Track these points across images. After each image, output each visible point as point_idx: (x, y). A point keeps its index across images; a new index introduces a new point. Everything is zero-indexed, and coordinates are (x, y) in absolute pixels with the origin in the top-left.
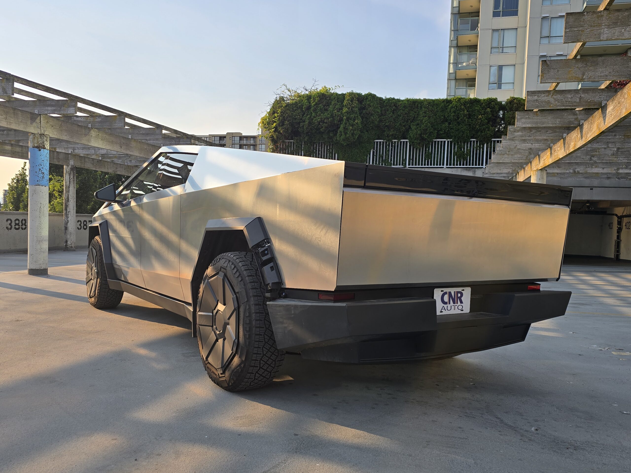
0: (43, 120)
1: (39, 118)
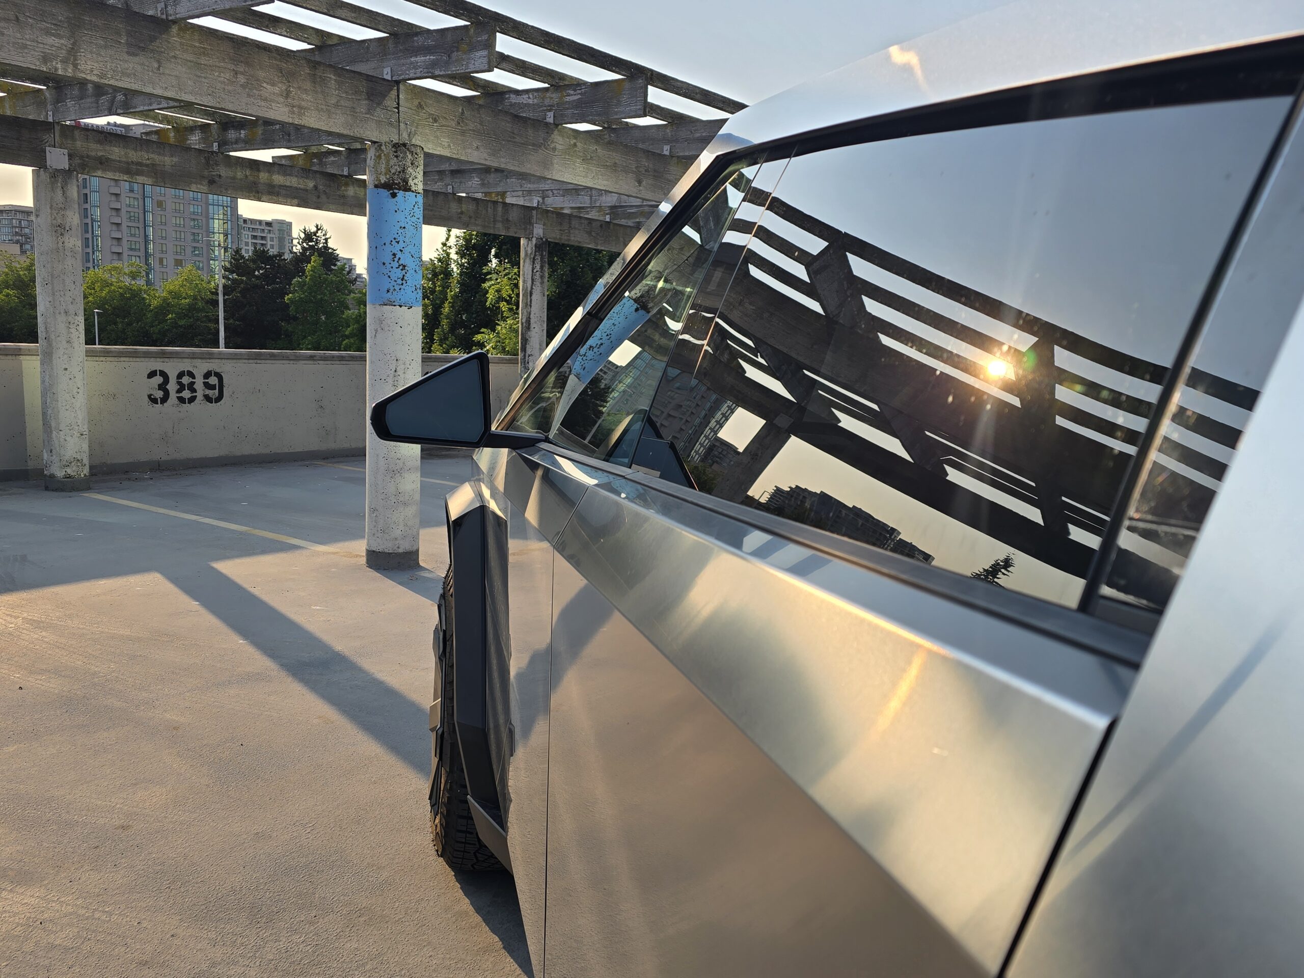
0: (407, 99)
1: (394, 92)
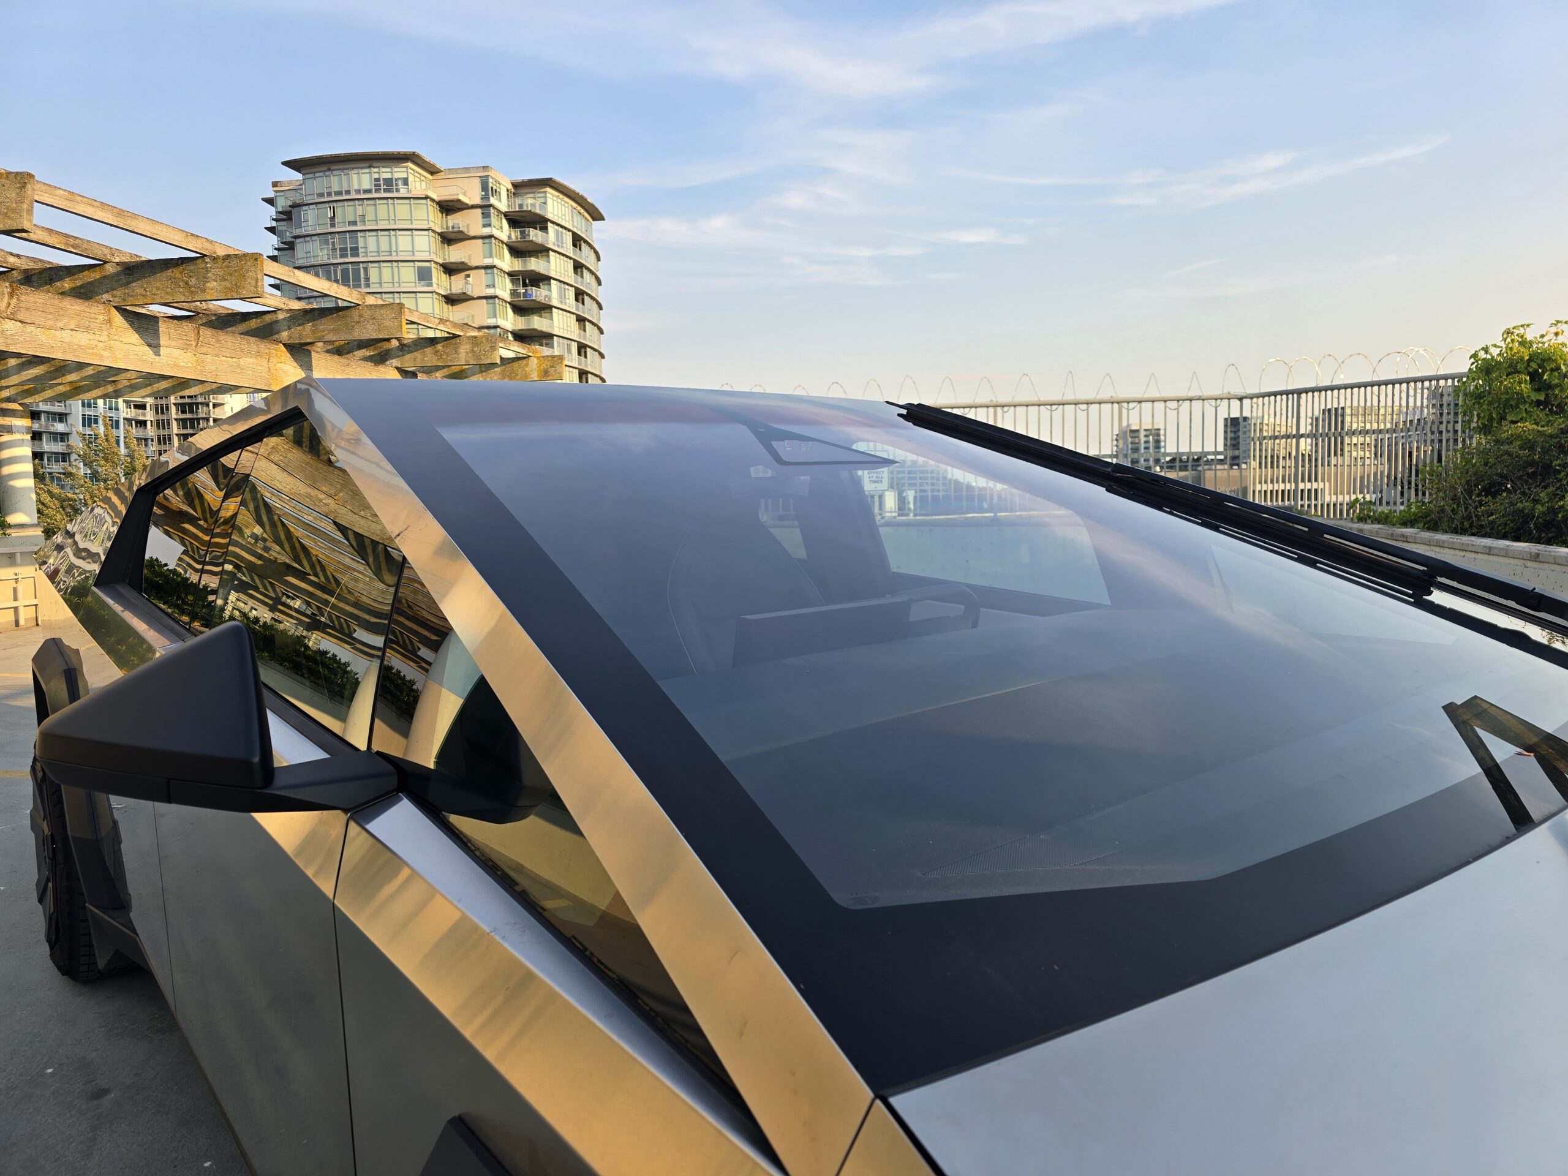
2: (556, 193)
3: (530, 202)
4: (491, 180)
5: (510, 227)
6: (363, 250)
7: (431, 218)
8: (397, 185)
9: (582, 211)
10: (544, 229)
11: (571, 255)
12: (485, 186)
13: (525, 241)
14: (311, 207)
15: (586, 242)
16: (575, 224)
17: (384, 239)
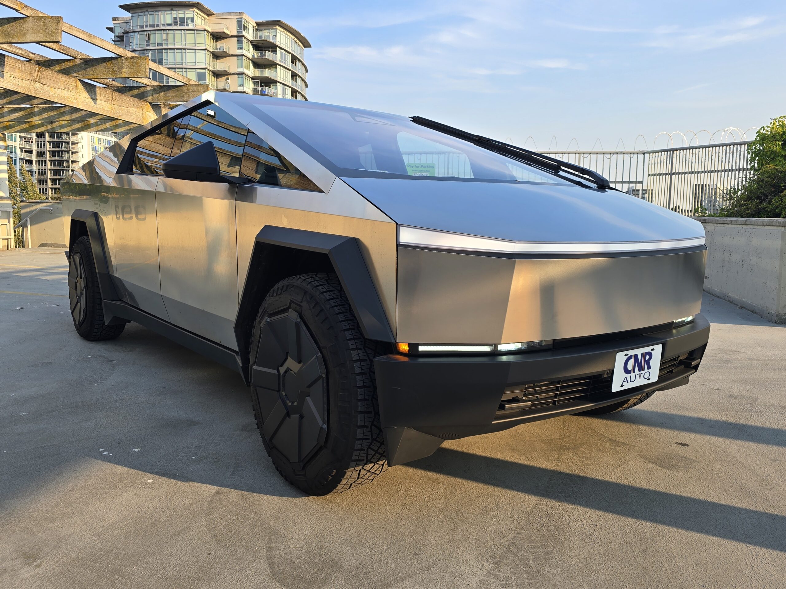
2: (283, 30)
3: (266, 35)
4: (243, 21)
5: (254, 50)
6: (166, 61)
7: (207, 42)
8: (187, 22)
9: (298, 41)
10: (275, 51)
11: (290, 68)
12: (240, 24)
13: (262, 59)
14: (136, 33)
15: (299, 60)
16: (293, 49)
17: (178, 55)
